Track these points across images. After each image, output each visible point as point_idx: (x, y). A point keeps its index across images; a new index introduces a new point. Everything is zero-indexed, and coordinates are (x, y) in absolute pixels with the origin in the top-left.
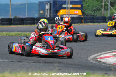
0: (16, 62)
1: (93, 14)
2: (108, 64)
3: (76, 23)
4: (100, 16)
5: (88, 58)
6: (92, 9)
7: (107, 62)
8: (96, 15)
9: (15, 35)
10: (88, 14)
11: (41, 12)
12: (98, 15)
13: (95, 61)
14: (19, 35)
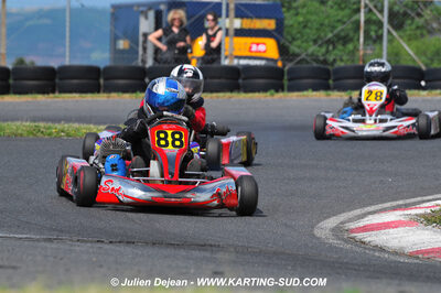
0: (38, 240)
1: (323, 55)
2: (395, 253)
3: (259, 91)
4: (349, 64)
5: (313, 227)
6: (319, 37)
7: (390, 245)
8: (335, 60)
9: (25, 133)
10: (303, 56)
11: (122, 44)
12: (341, 60)
13: (343, 239)
14: (39, 134)
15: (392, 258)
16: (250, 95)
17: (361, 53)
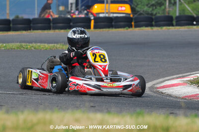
0: (17, 94)
1: (151, 11)
2: (176, 97)
3: (121, 28)
6: (149, 3)
7: (174, 94)
8: (156, 14)
9: (16, 48)
10: (142, 12)
11: (61, 8)
12: (159, 13)
14: (22, 48)
15: (175, 99)
16: (117, 30)
17: (167, 10)
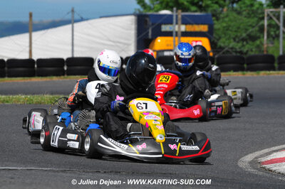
0: (58, 171)
1: (240, 48)
5: (237, 161)
8: (247, 51)
9: (46, 102)
10: (226, 49)
12: (252, 51)
13: (257, 169)
17: (265, 46)
